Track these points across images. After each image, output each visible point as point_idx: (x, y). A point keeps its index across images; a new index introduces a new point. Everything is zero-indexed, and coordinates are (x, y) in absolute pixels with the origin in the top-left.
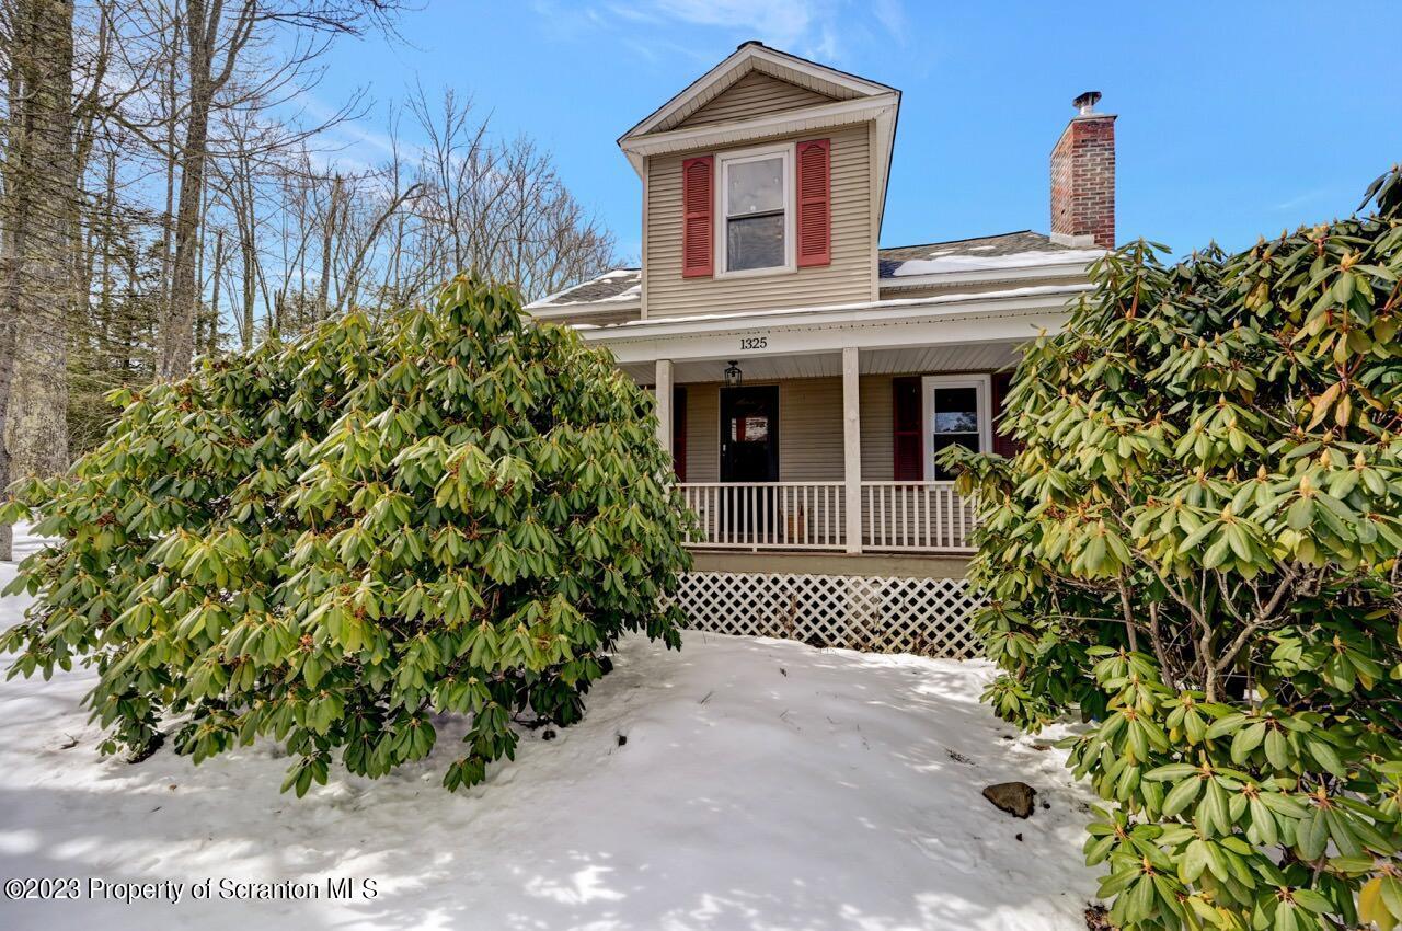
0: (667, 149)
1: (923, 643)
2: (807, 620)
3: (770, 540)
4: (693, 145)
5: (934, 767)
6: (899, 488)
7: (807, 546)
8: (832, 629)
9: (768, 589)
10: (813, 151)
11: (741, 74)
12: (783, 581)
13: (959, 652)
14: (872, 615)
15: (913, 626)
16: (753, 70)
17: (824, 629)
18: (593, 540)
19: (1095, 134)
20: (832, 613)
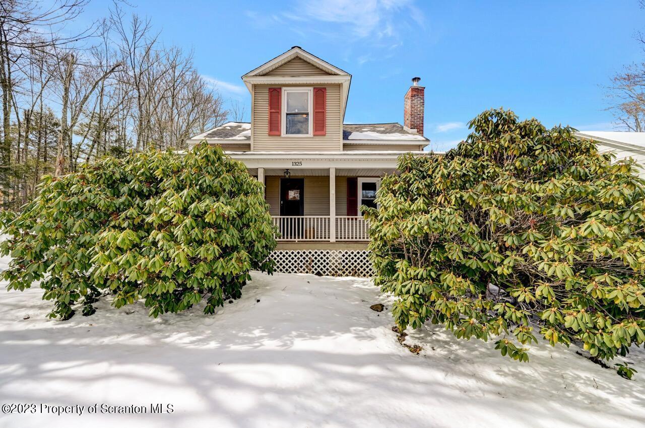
0: (262, 83)
1: (356, 272)
2: (316, 267)
3: (302, 238)
4: (273, 83)
5: (357, 303)
6: (348, 219)
7: (316, 239)
8: (325, 269)
9: (301, 256)
10: (320, 92)
11: (293, 57)
12: (307, 253)
13: (367, 275)
14: (339, 264)
15: (353, 267)
16: (297, 57)
17: (322, 269)
18: (251, 234)
19: (418, 92)
20: (325, 264)
